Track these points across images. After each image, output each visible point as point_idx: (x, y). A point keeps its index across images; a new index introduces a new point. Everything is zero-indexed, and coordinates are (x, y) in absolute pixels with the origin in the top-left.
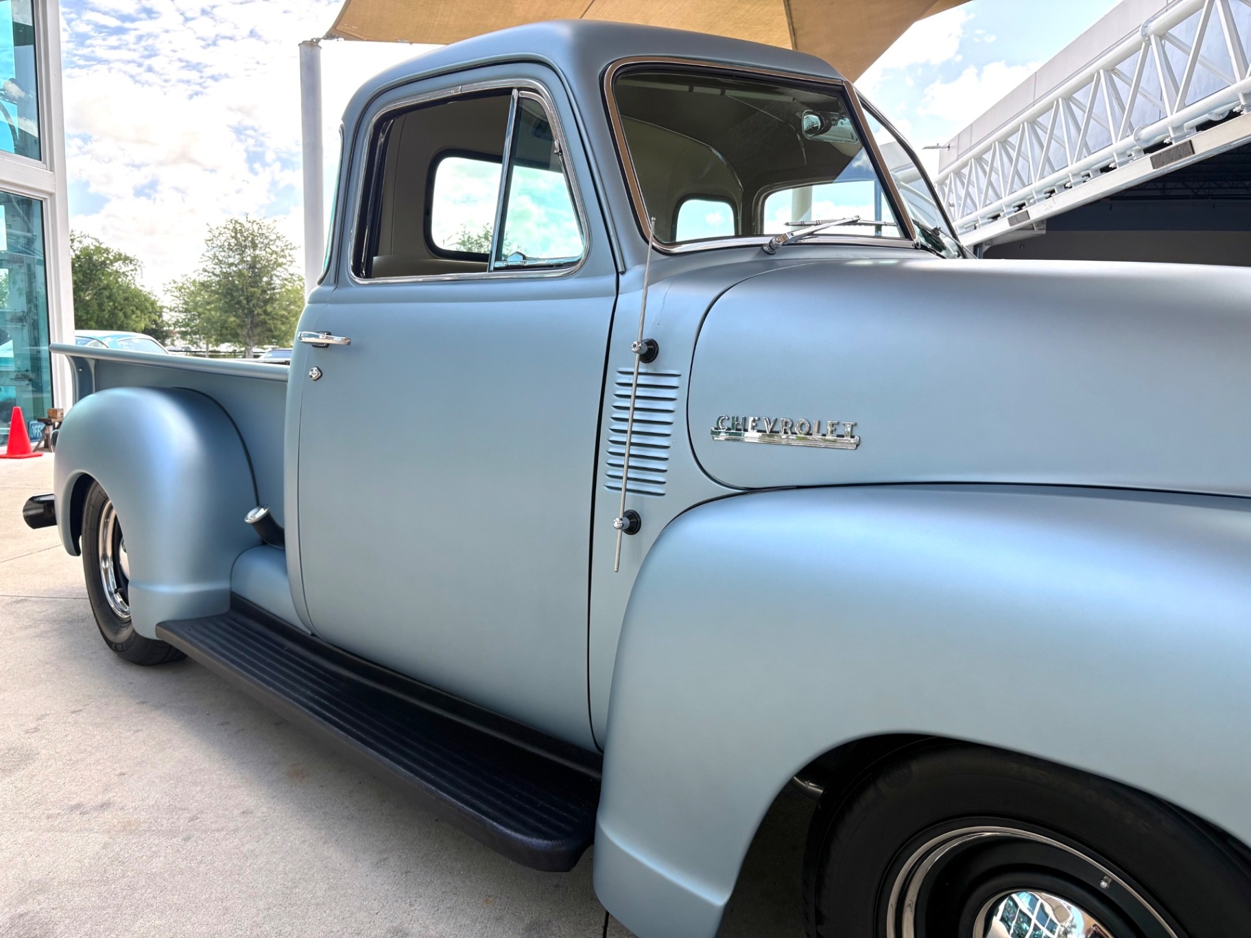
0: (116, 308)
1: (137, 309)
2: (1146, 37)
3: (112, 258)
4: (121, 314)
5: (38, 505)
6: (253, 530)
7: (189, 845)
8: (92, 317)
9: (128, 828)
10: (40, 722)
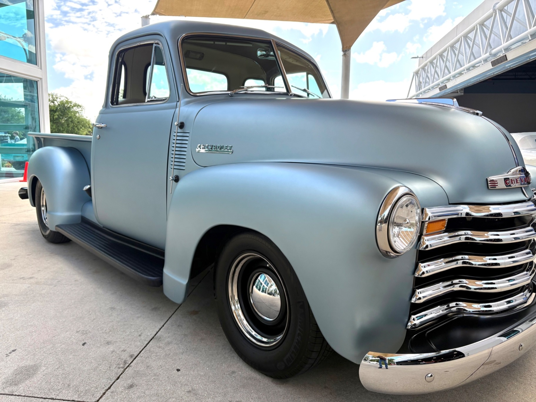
0: (74, 126)
1: (83, 126)
2: (495, 11)
3: (73, 105)
4: (76, 128)
5: (23, 191)
6: (85, 192)
7: (55, 288)
8: (65, 129)
9: (37, 283)
10: (16, 257)
